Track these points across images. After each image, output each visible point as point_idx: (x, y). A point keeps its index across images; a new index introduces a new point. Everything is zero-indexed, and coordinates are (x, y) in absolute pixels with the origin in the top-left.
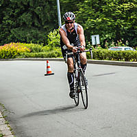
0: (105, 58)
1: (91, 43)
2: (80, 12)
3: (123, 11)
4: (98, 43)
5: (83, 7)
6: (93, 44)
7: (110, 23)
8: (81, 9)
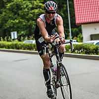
0: (21, 49)
1: (11, 37)
2: (3, 15)
3: (34, 15)
4: (16, 37)
5: (5, 11)
6: (13, 38)
7: (24, 23)
8: (4, 13)
